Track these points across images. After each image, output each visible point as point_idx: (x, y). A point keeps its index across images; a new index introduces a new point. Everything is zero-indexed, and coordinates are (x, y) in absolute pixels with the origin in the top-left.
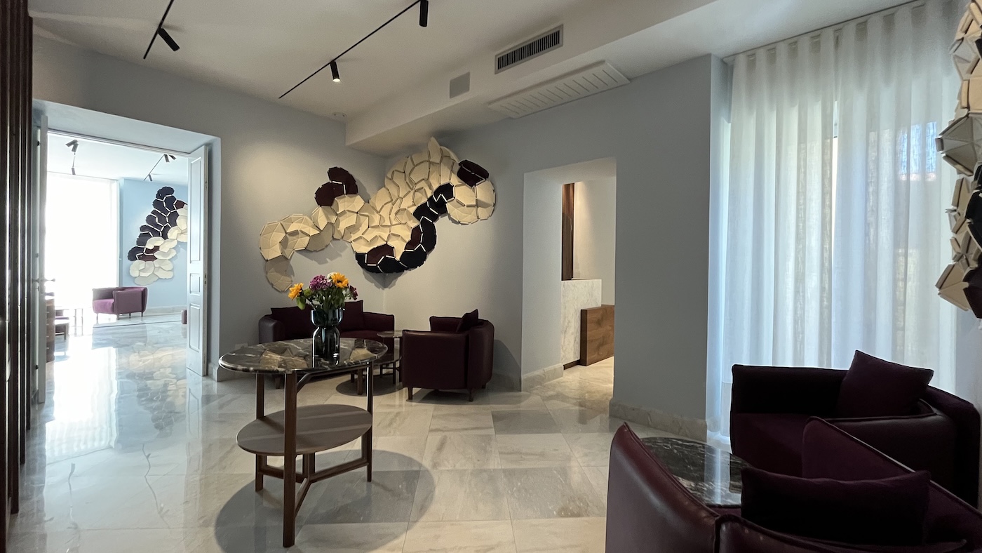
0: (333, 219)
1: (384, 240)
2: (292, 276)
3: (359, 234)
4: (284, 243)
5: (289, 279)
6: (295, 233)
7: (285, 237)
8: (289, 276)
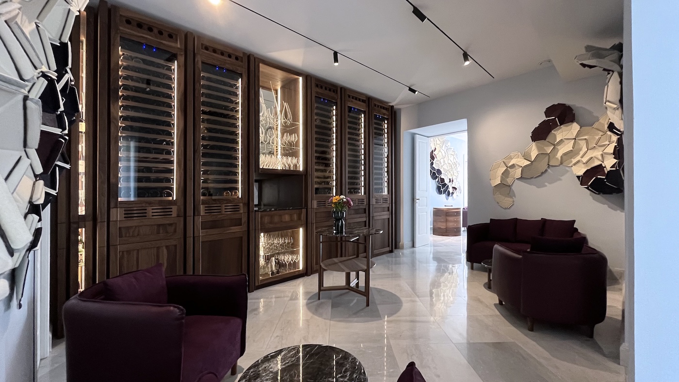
0: (549, 149)
1: (599, 160)
2: (514, 197)
3: (578, 158)
4: (506, 174)
5: (511, 200)
6: (513, 166)
7: (506, 170)
8: (511, 197)
